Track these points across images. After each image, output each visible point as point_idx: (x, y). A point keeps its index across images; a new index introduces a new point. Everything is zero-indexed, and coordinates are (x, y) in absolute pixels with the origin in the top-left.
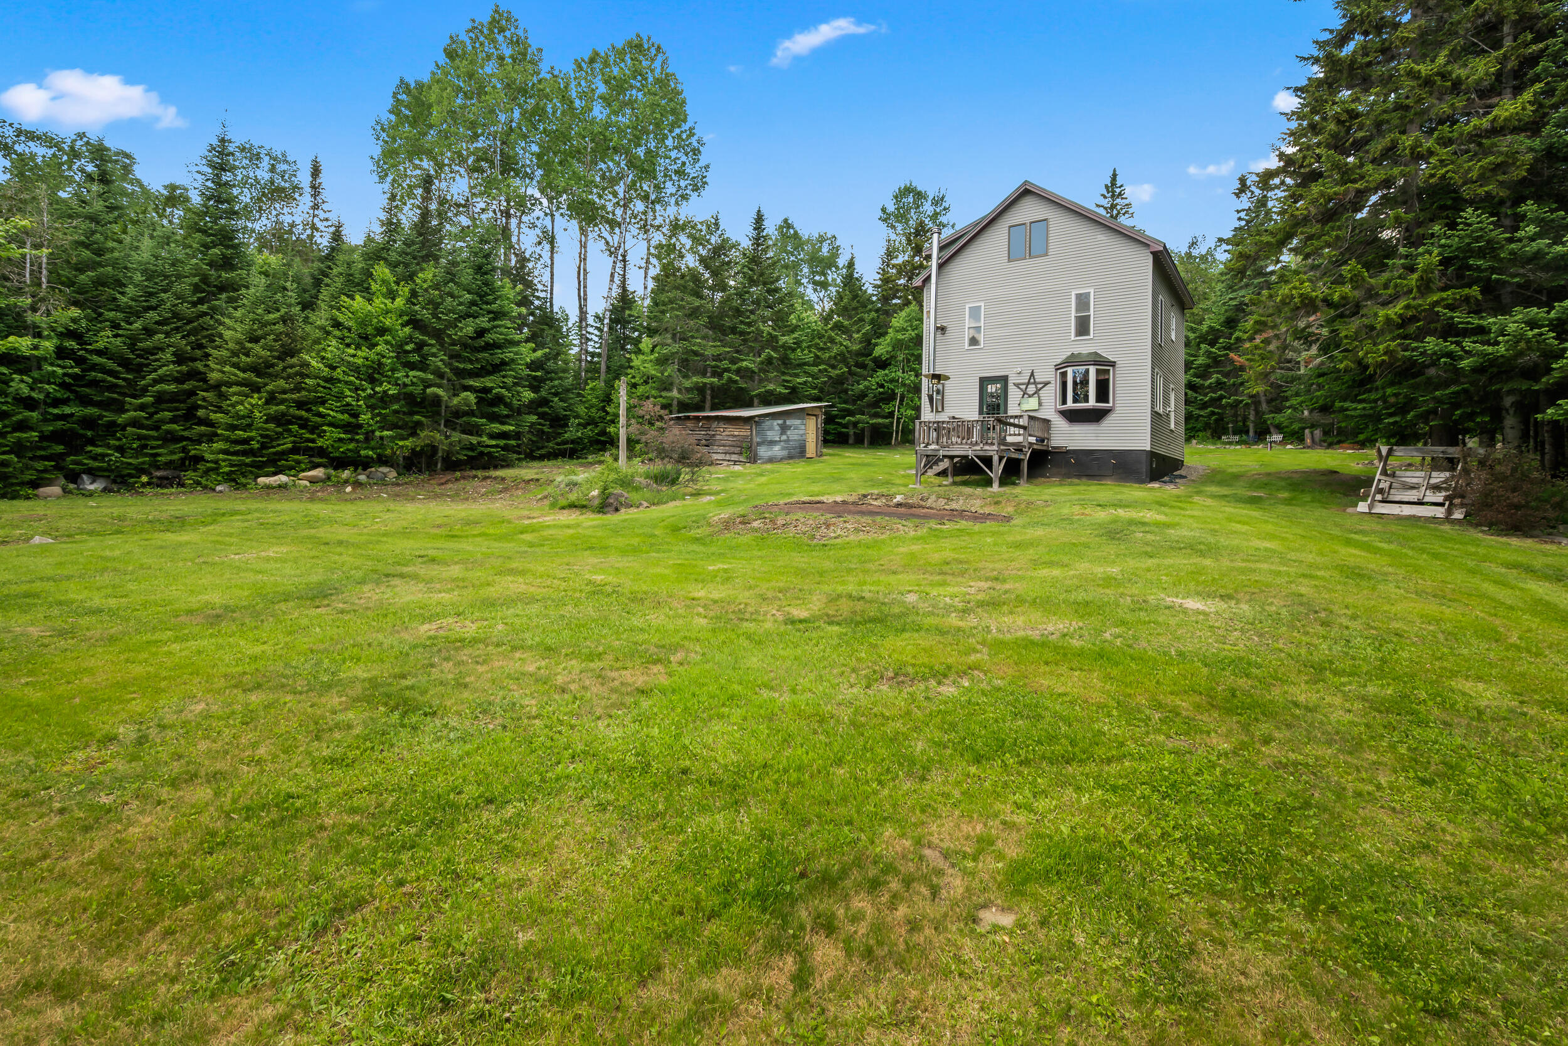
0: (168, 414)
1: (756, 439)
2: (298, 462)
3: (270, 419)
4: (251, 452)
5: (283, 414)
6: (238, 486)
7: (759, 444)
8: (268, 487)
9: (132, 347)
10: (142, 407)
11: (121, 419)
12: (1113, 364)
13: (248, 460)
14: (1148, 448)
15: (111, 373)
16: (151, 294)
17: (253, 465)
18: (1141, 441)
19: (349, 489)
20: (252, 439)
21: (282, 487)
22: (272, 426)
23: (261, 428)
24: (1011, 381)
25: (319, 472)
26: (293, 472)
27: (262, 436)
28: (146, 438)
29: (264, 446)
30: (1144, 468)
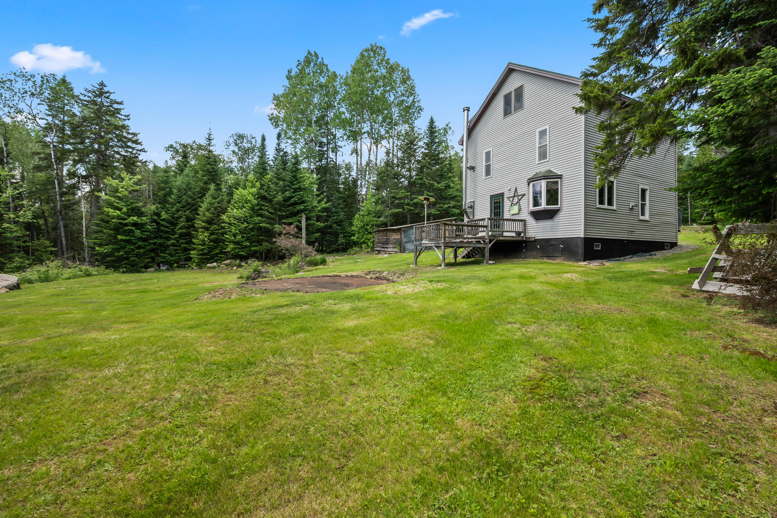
0: (184, 241)
1: (404, 240)
2: (221, 257)
3: (211, 241)
4: (206, 254)
5: (217, 239)
6: (201, 268)
7: (406, 242)
8: (210, 268)
9: (173, 218)
10: (176, 239)
11: (169, 243)
12: (560, 177)
13: (204, 257)
14: (582, 236)
15: (167, 227)
16: (180, 197)
17: (205, 259)
18: (579, 232)
19: (235, 268)
20: (205, 249)
21: (214, 267)
22: (211, 243)
23: (207, 245)
24: (506, 196)
25: (228, 262)
26: (219, 261)
27: (209, 248)
28: (177, 250)
29: (210, 252)
30: (581, 250)
